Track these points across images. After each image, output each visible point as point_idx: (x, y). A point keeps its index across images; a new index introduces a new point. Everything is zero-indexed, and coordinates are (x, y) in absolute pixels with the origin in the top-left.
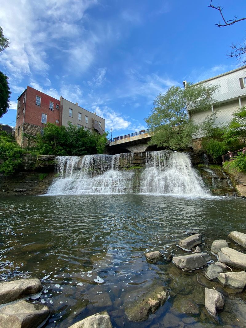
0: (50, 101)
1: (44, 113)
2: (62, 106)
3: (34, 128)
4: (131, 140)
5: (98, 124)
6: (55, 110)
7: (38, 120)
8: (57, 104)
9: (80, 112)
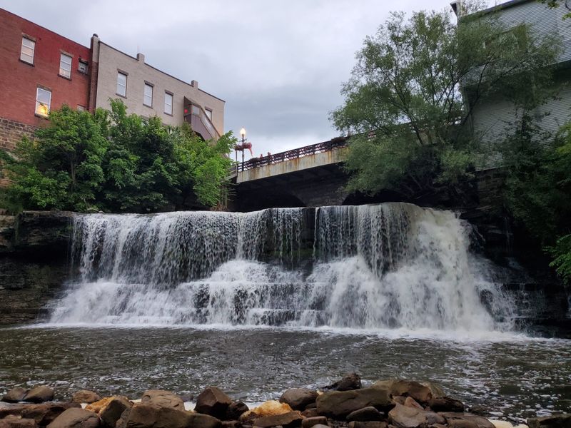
0: (61, 51)
1: (42, 87)
2: (98, 64)
3: (12, 131)
4: (302, 167)
5: (203, 116)
6: (77, 76)
7: (24, 106)
8: (83, 60)
9: (149, 81)
